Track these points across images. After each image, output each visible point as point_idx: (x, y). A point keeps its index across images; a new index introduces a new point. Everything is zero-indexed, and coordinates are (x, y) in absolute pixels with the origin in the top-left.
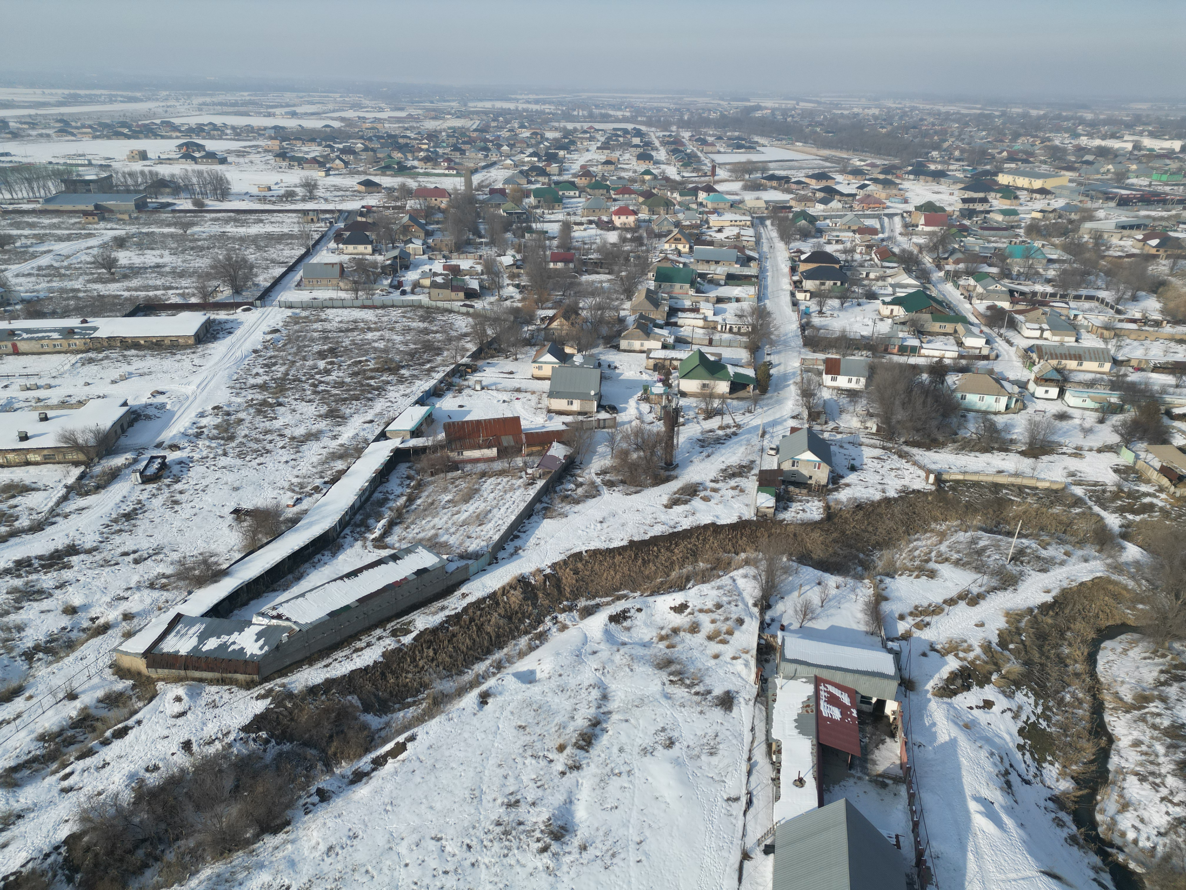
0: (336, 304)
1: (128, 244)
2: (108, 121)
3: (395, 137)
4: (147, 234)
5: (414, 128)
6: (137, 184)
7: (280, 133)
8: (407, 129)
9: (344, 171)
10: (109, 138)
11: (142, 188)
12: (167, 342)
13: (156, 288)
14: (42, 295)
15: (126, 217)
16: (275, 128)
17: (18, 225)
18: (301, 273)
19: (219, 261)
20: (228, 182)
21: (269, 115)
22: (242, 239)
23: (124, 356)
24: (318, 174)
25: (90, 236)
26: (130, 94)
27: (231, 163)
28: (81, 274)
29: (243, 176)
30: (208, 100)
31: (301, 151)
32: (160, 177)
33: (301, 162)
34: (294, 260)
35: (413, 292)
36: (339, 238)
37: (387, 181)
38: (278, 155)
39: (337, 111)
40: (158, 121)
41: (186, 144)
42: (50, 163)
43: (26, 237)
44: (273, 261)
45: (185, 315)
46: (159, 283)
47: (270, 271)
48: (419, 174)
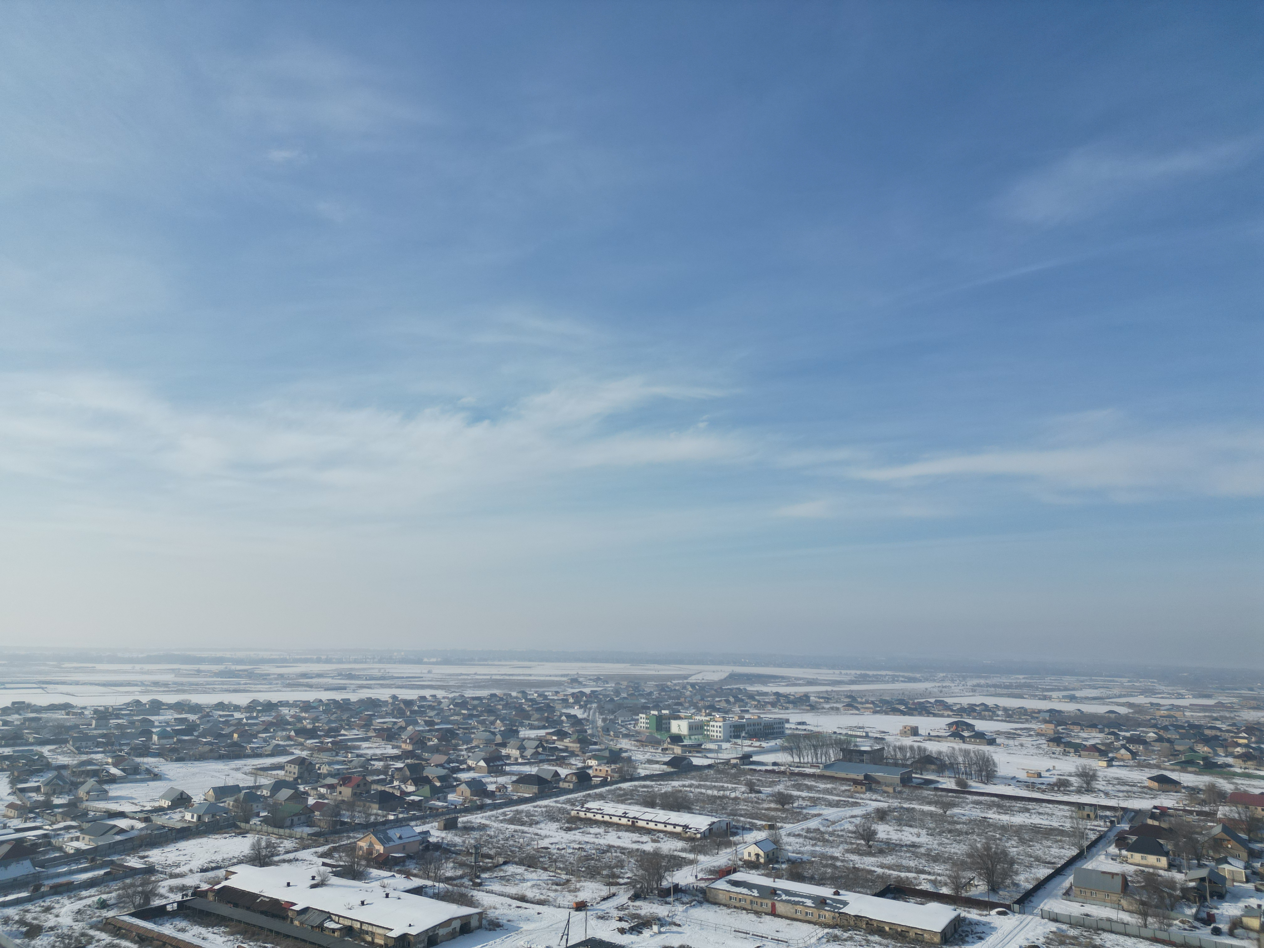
0: (1115, 927)
1: (888, 818)
2: (888, 698)
3: (1199, 727)
4: (908, 809)
5: (1226, 718)
6: (905, 759)
7: (1055, 717)
8: (1216, 719)
9: (1131, 763)
10: (887, 713)
11: (909, 762)
12: (912, 934)
13: (909, 869)
14: (805, 857)
15: (890, 790)
16: (1051, 711)
17: (799, 787)
18: (1071, 879)
19: (977, 850)
20: (995, 764)
21: (1045, 698)
22: (1004, 829)
23: (868, 941)
24: (1098, 764)
25: (856, 804)
26: (911, 675)
27: (999, 745)
28: (842, 843)
29: (1011, 758)
30: (982, 682)
31: (1079, 737)
32: (927, 753)
33: (1079, 749)
34: (1063, 862)
35: (1231, 934)
36: (1121, 841)
37: (1188, 779)
38: (1051, 740)
39: (1124, 696)
40: (932, 700)
41: (956, 723)
42: (835, 733)
43: (803, 799)
44: (1038, 859)
45: (934, 906)
46: (912, 864)
47: (1033, 870)
48: (1235, 774)
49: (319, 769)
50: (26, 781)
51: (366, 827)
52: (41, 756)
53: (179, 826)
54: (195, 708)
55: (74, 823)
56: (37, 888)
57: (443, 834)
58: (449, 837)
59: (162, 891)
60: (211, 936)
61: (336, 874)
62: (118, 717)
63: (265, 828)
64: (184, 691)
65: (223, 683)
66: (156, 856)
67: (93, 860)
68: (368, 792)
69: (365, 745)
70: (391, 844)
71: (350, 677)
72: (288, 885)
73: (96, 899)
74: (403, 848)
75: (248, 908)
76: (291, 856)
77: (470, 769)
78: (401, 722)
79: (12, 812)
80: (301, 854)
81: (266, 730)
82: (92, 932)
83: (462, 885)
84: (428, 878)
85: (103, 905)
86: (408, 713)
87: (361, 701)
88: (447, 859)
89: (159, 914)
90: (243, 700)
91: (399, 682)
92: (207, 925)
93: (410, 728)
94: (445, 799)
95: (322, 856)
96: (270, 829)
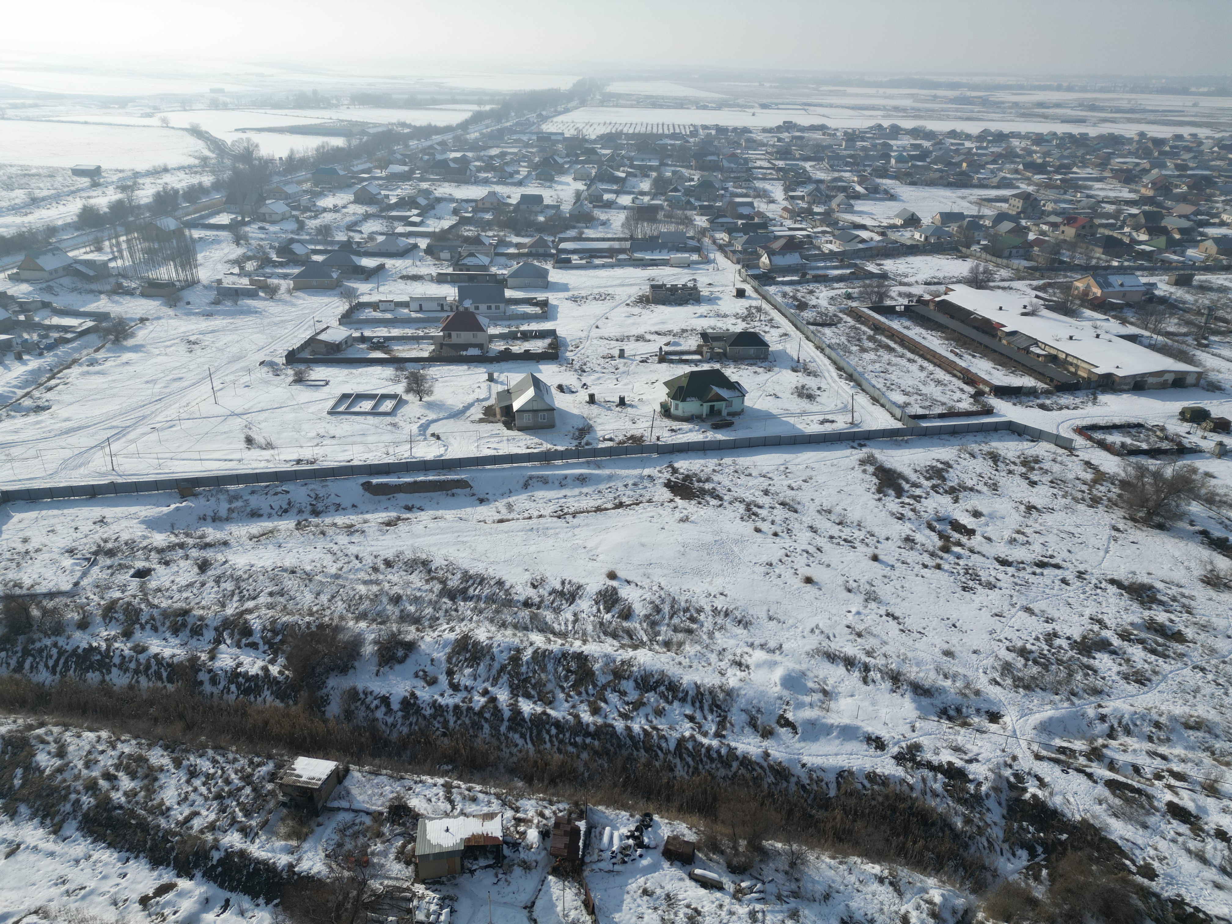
49: (1044, 205)
50: (794, 191)
51: (1085, 269)
52: (805, 170)
53: (909, 243)
54: (929, 135)
55: (828, 229)
56: (804, 275)
57: (1173, 289)
58: (1179, 293)
59: (893, 294)
60: (929, 337)
61: (1048, 308)
62: (863, 139)
63: (984, 255)
64: (920, 117)
65: (957, 110)
66: (890, 265)
67: (842, 261)
68: (1093, 235)
69: (1098, 185)
70: (1110, 289)
71: (1093, 108)
72: (1001, 308)
73: (844, 291)
74: (1124, 295)
75: (962, 322)
76: (1006, 284)
77: (1223, 224)
78: (1145, 163)
79: (786, 215)
80: (1016, 284)
81: (994, 162)
82: (841, 315)
83: (1184, 342)
84: (1146, 328)
85: (849, 296)
86: (1156, 154)
87: (1101, 137)
88: (1172, 315)
89: (890, 312)
90: (974, 128)
91: (1151, 117)
92: (927, 328)
93: (1155, 172)
94: (1182, 254)
95: (1036, 288)
96: (989, 257)
